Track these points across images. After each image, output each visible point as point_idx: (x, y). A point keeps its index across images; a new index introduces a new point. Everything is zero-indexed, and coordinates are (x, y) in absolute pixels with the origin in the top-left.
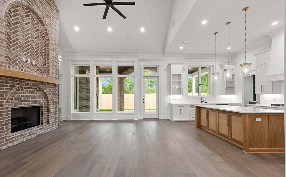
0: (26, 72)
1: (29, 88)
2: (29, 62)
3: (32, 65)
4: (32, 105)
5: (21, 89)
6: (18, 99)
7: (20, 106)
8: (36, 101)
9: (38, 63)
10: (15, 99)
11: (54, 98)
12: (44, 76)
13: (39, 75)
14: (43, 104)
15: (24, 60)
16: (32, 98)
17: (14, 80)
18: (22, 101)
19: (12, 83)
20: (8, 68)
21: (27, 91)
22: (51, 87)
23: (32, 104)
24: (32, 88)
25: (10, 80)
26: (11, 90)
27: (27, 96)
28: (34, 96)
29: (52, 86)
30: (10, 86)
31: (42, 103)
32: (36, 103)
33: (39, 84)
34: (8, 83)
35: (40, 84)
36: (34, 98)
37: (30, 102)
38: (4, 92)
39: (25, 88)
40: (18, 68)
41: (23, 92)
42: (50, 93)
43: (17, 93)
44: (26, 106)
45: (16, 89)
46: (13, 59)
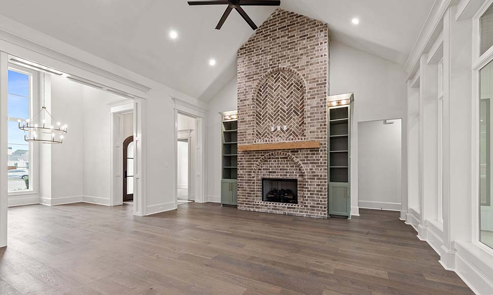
0: (271, 142)
1: (278, 158)
2: (279, 129)
3: (283, 131)
4: (281, 177)
5: (269, 160)
6: (266, 169)
7: (268, 177)
8: (286, 172)
9: (291, 127)
10: (264, 169)
11: (316, 169)
12: (294, 141)
13: (286, 142)
14: (298, 176)
15: (273, 129)
16: (280, 169)
17: (259, 153)
18: (270, 172)
19: (258, 156)
20: (254, 143)
21: (276, 161)
22: (307, 154)
23: (281, 175)
24: (281, 158)
25: (256, 153)
26: (257, 161)
27: (275, 167)
28: (284, 167)
29: (310, 151)
30: (256, 158)
31: (296, 175)
32: (285, 175)
33: (286, 152)
34: (255, 156)
35: (288, 152)
36: (283, 169)
37: (279, 174)
38: (252, 164)
39: (272, 158)
40: (268, 139)
41: (271, 163)
42: (306, 162)
43: (265, 164)
44: (274, 177)
45: (261, 160)
46: (262, 133)
